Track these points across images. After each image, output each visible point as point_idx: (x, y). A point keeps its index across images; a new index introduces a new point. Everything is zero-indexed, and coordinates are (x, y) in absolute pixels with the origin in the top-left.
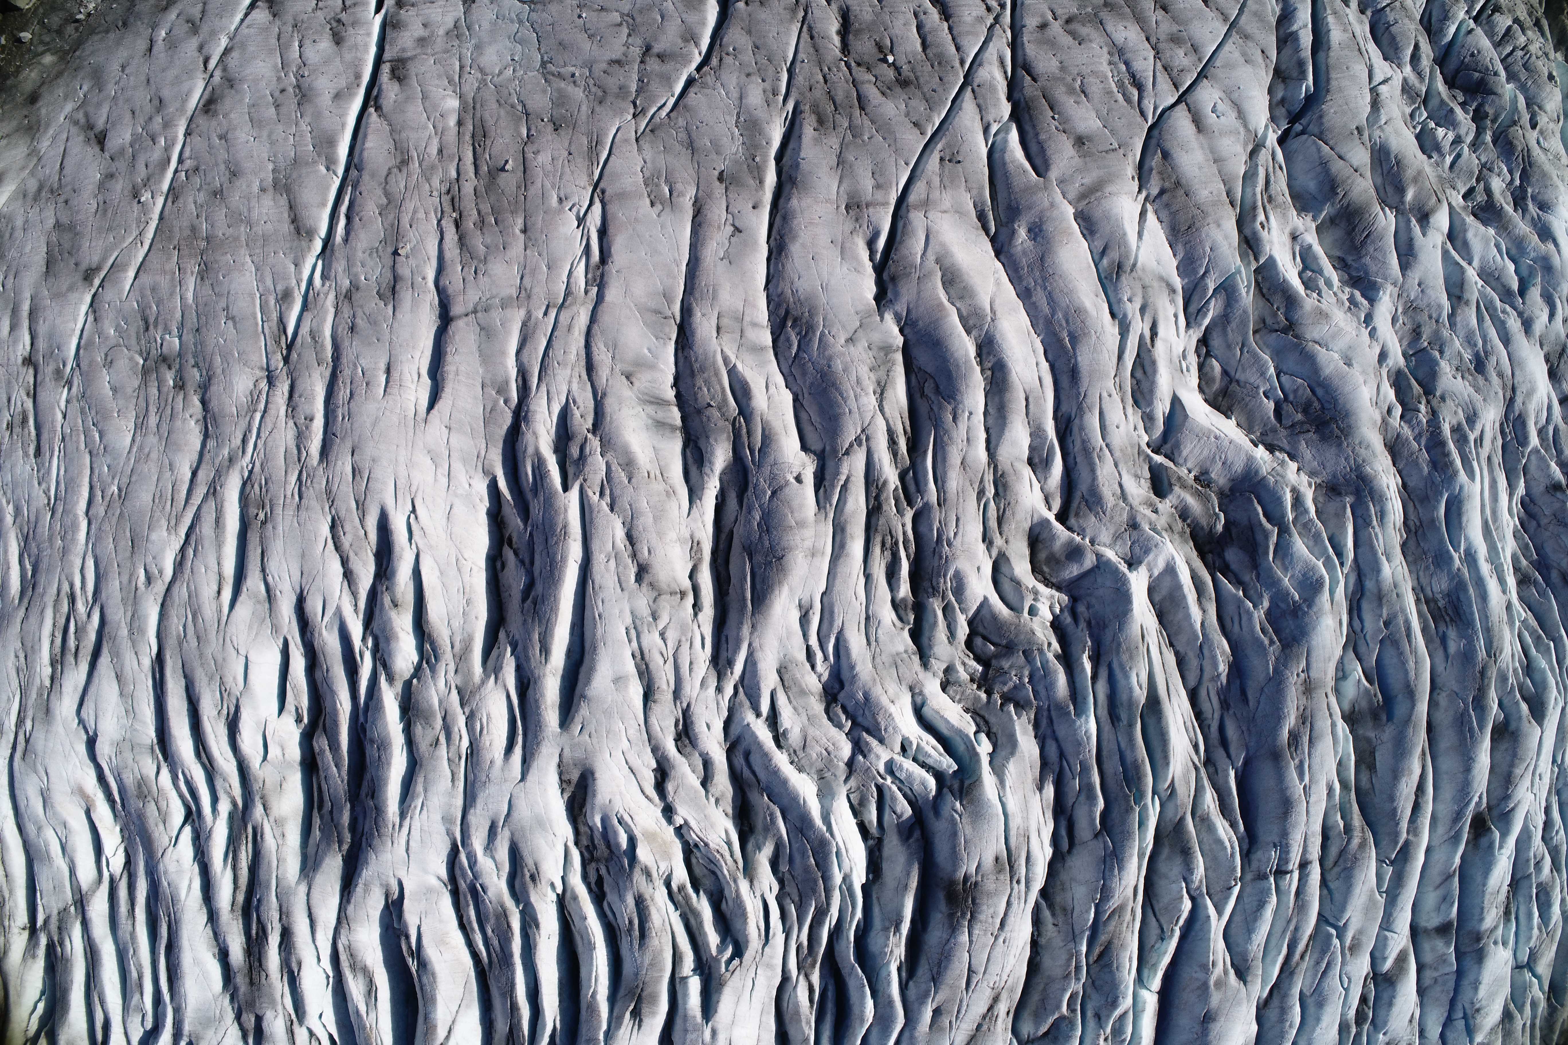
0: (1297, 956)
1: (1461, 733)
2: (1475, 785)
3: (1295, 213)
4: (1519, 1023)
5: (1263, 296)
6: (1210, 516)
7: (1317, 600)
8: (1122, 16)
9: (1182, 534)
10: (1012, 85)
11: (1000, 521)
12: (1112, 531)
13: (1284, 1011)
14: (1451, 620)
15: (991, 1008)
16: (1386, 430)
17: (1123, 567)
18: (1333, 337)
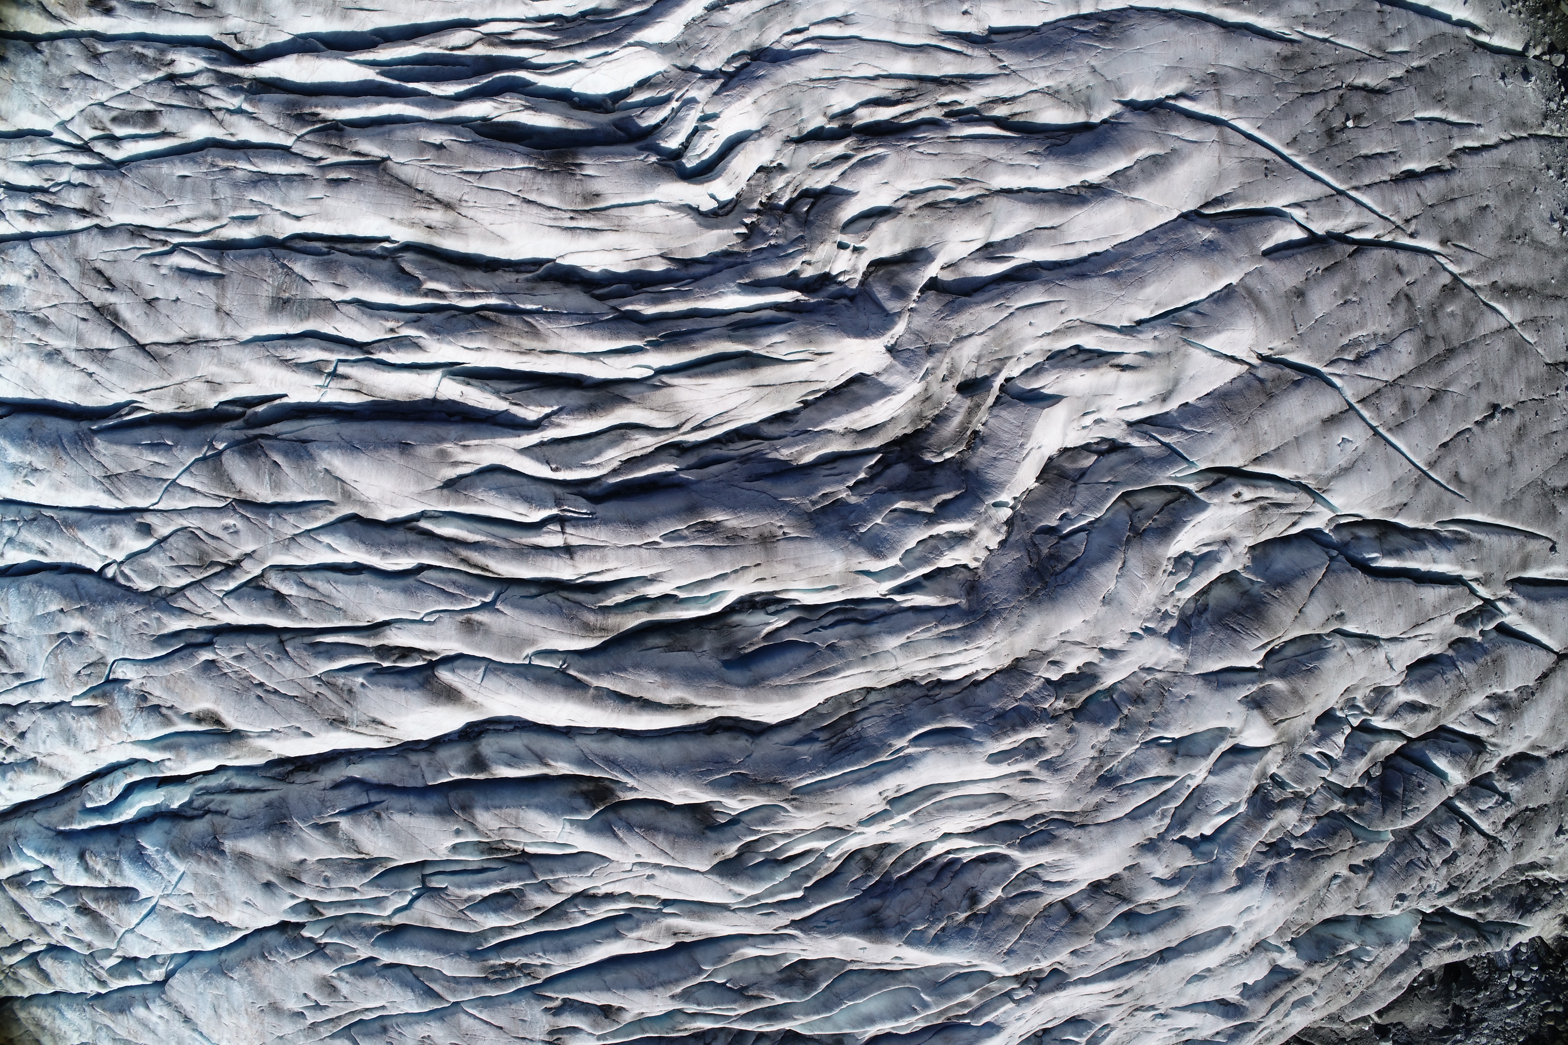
0: (465, 553)
1: (706, 761)
2: (647, 780)
3: (1251, 542)
4: (356, 882)
5: (1167, 504)
6: (940, 447)
7: (860, 549)
8: (1420, 352)
9: (920, 417)
10: (1342, 238)
11: (932, 205)
12: (924, 329)
13: (403, 547)
14: (833, 744)
15: (438, 201)
16: (1035, 659)
17: (888, 339)
18: (1131, 584)
